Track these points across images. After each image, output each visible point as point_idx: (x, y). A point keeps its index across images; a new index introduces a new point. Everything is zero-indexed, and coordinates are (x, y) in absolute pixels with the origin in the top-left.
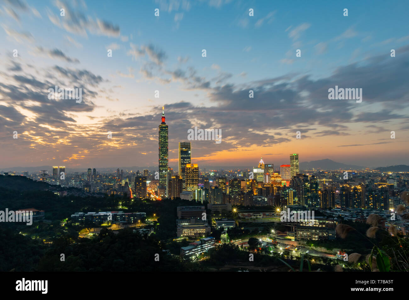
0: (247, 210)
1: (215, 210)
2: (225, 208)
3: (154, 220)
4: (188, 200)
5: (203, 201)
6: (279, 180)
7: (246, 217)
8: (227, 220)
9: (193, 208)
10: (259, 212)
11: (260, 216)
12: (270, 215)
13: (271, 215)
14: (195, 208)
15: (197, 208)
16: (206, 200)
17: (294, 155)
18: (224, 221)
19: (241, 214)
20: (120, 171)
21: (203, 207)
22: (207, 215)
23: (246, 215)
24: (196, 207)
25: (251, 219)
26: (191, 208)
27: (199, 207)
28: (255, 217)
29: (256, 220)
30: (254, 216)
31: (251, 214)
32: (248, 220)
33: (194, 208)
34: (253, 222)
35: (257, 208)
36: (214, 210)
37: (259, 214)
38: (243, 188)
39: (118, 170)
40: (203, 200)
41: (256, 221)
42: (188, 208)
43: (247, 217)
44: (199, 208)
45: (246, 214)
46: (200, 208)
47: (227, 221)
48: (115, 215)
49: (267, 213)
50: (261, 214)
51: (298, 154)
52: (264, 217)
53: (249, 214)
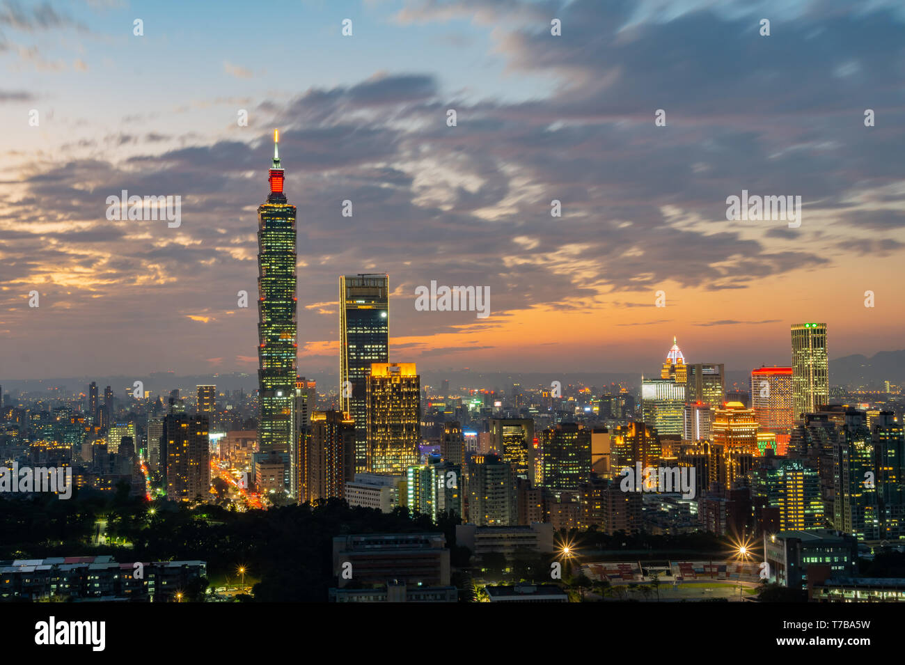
0: (618, 552)
1: (488, 550)
2: (527, 542)
3: (240, 593)
4: (378, 510)
5: (438, 515)
6: (747, 429)
7: (611, 577)
8: (536, 589)
9: (396, 542)
10: (663, 560)
11: (669, 573)
12: (708, 570)
13: (715, 570)
14: (407, 541)
15: (415, 541)
16: (452, 511)
17: (807, 326)
18: (523, 594)
19: (590, 565)
20: (101, 395)
21: (439, 539)
22: (454, 570)
23: (611, 571)
24: (411, 537)
25: (633, 586)
26: (388, 542)
27: (423, 537)
28: (647, 579)
29: (655, 589)
30: (645, 573)
31: (634, 566)
32: (620, 589)
33: (402, 542)
34: (642, 598)
35: (658, 542)
36: (482, 551)
37: (667, 565)
38: (599, 461)
39: (93, 389)
40: (437, 507)
41: (653, 597)
42: (376, 542)
43: (614, 580)
44: (421, 542)
45: (614, 566)
46: (427, 542)
47: (535, 593)
48: (79, 570)
49: (698, 565)
50: (675, 567)
51: (825, 325)
52: (686, 579)
53: (622, 568)
